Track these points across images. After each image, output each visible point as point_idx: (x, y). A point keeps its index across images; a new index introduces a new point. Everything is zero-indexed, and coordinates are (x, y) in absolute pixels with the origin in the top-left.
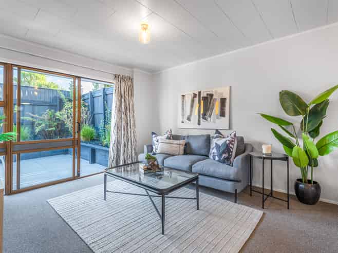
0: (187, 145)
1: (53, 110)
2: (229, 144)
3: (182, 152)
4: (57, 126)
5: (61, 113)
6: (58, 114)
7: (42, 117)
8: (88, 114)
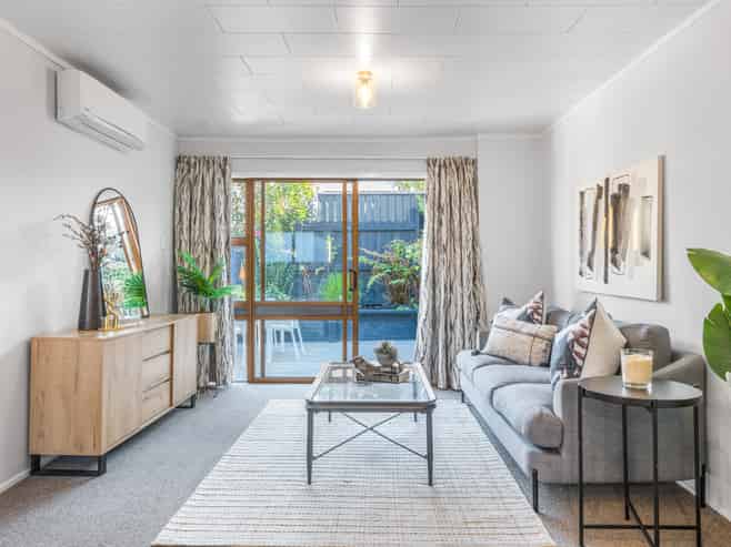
2: (573, 341)
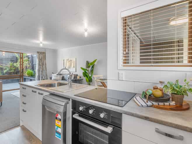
0: (63, 77)
1: (12, 63)
3: (61, 79)
4: (15, 70)
5: (17, 64)
6: (15, 64)
7: (7, 66)
8: (30, 64)
